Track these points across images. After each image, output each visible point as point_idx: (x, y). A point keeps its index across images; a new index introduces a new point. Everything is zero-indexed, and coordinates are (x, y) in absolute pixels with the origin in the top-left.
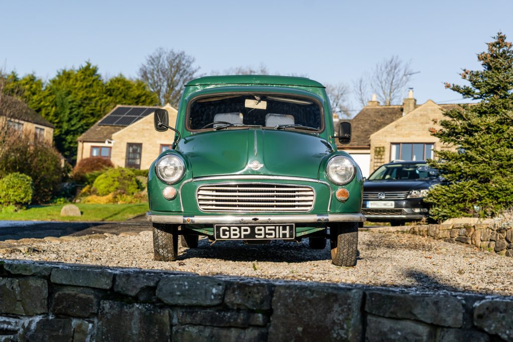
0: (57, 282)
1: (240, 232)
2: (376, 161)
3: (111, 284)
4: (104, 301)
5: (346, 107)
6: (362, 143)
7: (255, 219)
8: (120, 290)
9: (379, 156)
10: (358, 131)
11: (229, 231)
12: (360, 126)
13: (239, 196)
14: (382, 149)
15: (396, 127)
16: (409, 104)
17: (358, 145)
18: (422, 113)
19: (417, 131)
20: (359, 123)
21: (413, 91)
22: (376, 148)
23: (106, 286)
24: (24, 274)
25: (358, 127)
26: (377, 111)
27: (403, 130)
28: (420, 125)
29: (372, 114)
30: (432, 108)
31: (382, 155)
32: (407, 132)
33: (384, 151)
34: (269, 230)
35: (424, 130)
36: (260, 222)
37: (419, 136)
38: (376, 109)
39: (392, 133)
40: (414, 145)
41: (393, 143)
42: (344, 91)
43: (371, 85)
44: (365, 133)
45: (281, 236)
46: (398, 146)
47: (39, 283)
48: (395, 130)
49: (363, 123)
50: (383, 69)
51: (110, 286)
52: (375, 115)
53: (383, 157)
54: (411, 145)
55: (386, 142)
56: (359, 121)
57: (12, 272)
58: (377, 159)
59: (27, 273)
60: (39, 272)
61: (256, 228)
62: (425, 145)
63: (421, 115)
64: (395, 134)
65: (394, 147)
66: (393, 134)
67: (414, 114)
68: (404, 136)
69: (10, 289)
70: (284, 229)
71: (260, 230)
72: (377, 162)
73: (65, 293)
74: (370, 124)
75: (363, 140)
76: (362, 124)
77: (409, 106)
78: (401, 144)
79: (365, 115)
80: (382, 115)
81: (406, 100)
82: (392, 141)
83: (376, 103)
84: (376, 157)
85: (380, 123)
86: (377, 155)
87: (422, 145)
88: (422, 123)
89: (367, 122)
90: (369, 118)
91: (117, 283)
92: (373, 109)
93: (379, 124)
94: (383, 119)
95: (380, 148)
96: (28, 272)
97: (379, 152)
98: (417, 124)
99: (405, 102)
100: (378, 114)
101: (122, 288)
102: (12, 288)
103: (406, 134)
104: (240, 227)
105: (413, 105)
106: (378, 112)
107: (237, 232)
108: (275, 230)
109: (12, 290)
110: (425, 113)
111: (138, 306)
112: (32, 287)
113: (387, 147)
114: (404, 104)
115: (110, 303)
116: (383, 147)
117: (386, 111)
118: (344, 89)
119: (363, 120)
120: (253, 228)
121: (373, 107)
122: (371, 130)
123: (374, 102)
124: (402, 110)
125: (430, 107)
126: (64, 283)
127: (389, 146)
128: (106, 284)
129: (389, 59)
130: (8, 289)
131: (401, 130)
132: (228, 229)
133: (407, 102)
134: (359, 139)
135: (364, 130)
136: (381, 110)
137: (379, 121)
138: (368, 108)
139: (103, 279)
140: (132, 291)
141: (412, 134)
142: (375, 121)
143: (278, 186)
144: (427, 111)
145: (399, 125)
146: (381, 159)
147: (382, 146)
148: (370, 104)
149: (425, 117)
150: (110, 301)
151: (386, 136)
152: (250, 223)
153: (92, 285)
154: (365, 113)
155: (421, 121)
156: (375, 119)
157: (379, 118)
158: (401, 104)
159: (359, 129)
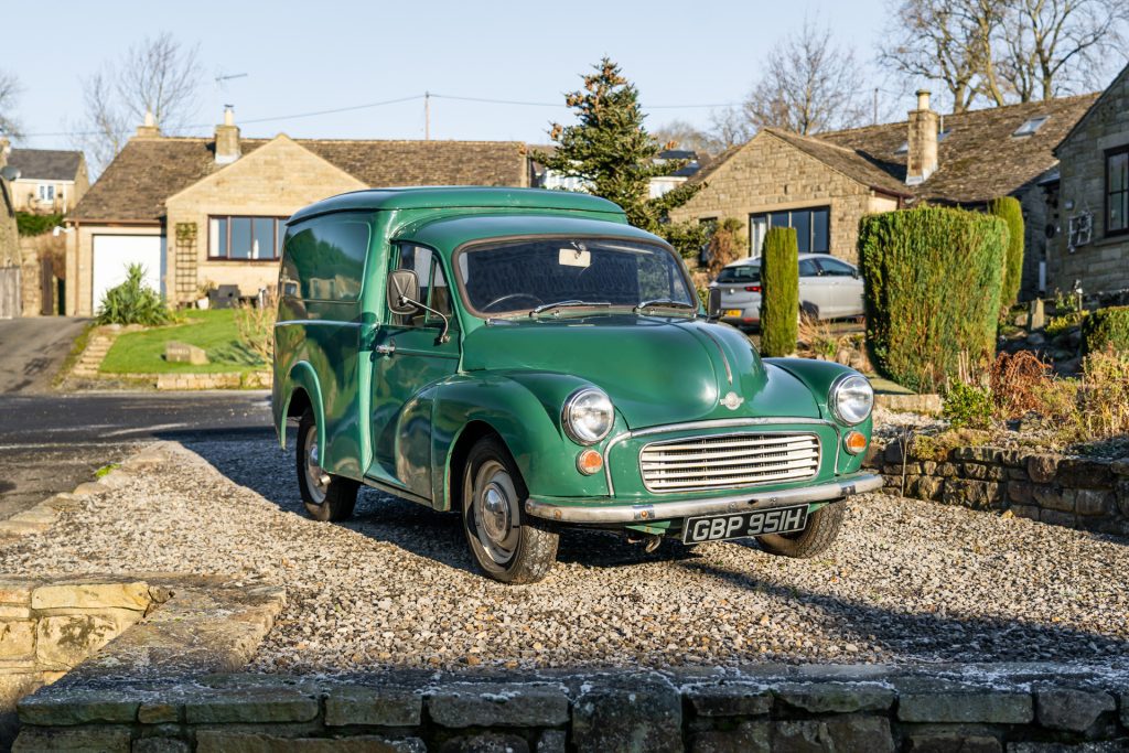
0: (915, 719)
1: (726, 528)
2: (179, 250)
3: (1031, 713)
4: (1015, 745)
5: (13, 122)
6: (145, 215)
7: (752, 502)
8: (1056, 723)
9: (186, 242)
10: (130, 188)
11: (709, 527)
12: (131, 177)
13: (709, 460)
14: (191, 227)
15: (218, 184)
16: (227, 136)
17: (137, 218)
18: (269, 158)
19: (260, 193)
20: (128, 171)
21: (233, 112)
22: (179, 224)
23: (1022, 718)
24: (838, 710)
25: (128, 181)
26: (161, 148)
27: (232, 191)
28: (266, 182)
29: (151, 154)
30: (287, 149)
31: (191, 240)
32: (240, 195)
33: (195, 232)
34: (771, 518)
35: (273, 190)
36: (760, 505)
37: (263, 202)
38: (158, 143)
39: (209, 196)
40: (255, 220)
41: (212, 216)
42: (9, 87)
43: (120, 89)
44: (145, 193)
45: (786, 528)
46: (223, 221)
47: (875, 724)
48: (215, 189)
49: (135, 171)
50: (145, 58)
51: (1032, 718)
52: (156, 155)
53: (194, 243)
54: (249, 219)
55: (198, 213)
56: (126, 167)
57: (812, 710)
58: (182, 246)
59: (847, 709)
60: (873, 705)
61: (752, 518)
62: (277, 221)
63: (266, 163)
64: (216, 199)
65: (215, 224)
66: (211, 199)
67: (254, 160)
68: (234, 203)
69: (813, 742)
70: (794, 515)
71: (757, 520)
72: (182, 254)
73: (938, 739)
74: (151, 174)
75: (145, 208)
76: (134, 174)
77: (227, 140)
78: (229, 219)
79: (136, 155)
80: (173, 157)
81: (222, 128)
82: (212, 213)
83: (154, 131)
84: (180, 243)
85: (171, 172)
86: (182, 240)
87: (271, 220)
88: (269, 178)
89: (144, 170)
90: (147, 161)
91: (1045, 712)
92: (149, 144)
93: (171, 175)
94: (176, 164)
95: (186, 225)
96: (848, 706)
97: (186, 233)
98: (259, 180)
99: (219, 133)
100: (162, 154)
101: (1060, 720)
102: (817, 739)
103: (239, 199)
104: (727, 519)
105: (235, 139)
106: (163, 150)
107: (721, 528)
108: (779, 518)
109: (818, 744)
110: (275, 158)
111: (1092, 748)
112: (862, 735)
113: (202, 222)
114: (216, 136)
115: (1031, 747)
116: (194, 224)
117: (179, 149)
118: (6, 84)
119: (134, 165)
120: (747, 517)
121: (150, 139)
122: (157, 188)
123: (149, 128)
124: (212, 148)
125: (283, 148)
126: (930, 719)
127: (206, 221)
128: (1022, 715)
129: (155, 38)
130: (809, 743)
131: (229, 189)
132: (707, 523)
133: (224, 134)
134: (137, 205)
135: (141, 186)
136: (167, 146)
137: (169, 168)
138: (139, 140)
139: (1015, 707)
140: (1082, 723)
141: (251, 199)
142: (160, 168)
143: (767, 437)
144: (277, 155)
145: (224, 181)
146: (190, 247)
147: (191, 221)
148: (142, 132)
149: (274, 167)
150: (1030, 744)
151: (197, 202)
152: (744, 509)
153: (994, 719)
154: (136, 152)
155: (268, 174)
156: (159, 163)
157: (168, 163)
158: (212, 136)
159: (132, 185)
